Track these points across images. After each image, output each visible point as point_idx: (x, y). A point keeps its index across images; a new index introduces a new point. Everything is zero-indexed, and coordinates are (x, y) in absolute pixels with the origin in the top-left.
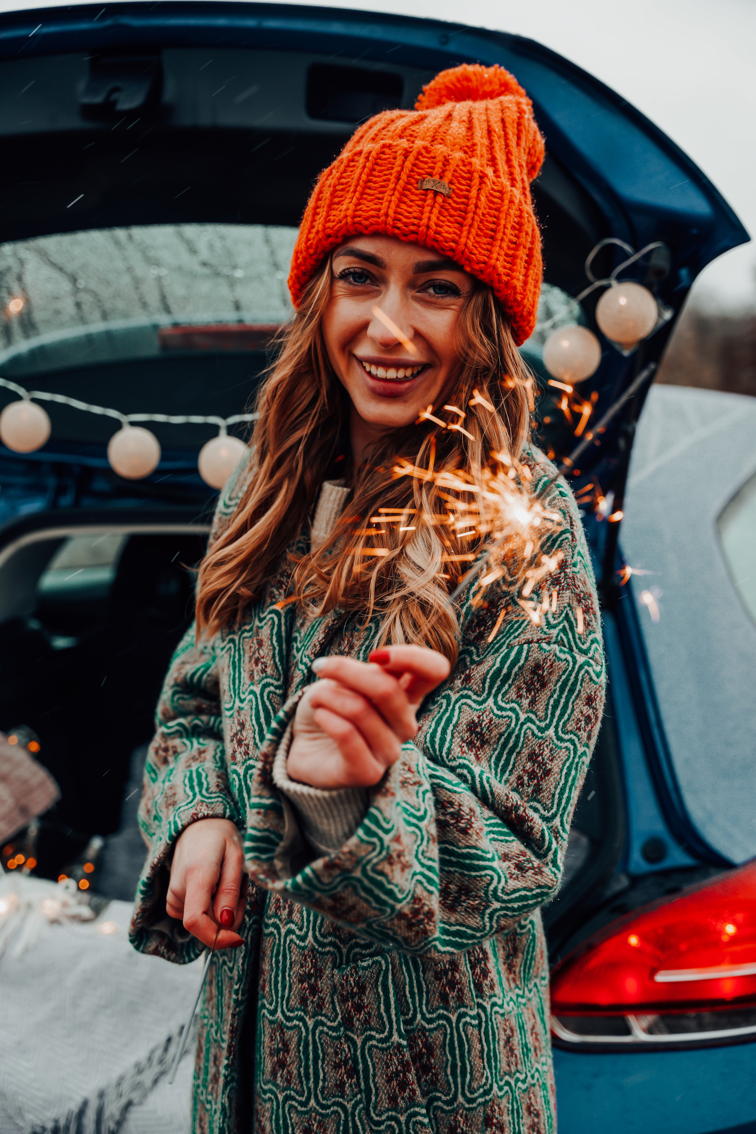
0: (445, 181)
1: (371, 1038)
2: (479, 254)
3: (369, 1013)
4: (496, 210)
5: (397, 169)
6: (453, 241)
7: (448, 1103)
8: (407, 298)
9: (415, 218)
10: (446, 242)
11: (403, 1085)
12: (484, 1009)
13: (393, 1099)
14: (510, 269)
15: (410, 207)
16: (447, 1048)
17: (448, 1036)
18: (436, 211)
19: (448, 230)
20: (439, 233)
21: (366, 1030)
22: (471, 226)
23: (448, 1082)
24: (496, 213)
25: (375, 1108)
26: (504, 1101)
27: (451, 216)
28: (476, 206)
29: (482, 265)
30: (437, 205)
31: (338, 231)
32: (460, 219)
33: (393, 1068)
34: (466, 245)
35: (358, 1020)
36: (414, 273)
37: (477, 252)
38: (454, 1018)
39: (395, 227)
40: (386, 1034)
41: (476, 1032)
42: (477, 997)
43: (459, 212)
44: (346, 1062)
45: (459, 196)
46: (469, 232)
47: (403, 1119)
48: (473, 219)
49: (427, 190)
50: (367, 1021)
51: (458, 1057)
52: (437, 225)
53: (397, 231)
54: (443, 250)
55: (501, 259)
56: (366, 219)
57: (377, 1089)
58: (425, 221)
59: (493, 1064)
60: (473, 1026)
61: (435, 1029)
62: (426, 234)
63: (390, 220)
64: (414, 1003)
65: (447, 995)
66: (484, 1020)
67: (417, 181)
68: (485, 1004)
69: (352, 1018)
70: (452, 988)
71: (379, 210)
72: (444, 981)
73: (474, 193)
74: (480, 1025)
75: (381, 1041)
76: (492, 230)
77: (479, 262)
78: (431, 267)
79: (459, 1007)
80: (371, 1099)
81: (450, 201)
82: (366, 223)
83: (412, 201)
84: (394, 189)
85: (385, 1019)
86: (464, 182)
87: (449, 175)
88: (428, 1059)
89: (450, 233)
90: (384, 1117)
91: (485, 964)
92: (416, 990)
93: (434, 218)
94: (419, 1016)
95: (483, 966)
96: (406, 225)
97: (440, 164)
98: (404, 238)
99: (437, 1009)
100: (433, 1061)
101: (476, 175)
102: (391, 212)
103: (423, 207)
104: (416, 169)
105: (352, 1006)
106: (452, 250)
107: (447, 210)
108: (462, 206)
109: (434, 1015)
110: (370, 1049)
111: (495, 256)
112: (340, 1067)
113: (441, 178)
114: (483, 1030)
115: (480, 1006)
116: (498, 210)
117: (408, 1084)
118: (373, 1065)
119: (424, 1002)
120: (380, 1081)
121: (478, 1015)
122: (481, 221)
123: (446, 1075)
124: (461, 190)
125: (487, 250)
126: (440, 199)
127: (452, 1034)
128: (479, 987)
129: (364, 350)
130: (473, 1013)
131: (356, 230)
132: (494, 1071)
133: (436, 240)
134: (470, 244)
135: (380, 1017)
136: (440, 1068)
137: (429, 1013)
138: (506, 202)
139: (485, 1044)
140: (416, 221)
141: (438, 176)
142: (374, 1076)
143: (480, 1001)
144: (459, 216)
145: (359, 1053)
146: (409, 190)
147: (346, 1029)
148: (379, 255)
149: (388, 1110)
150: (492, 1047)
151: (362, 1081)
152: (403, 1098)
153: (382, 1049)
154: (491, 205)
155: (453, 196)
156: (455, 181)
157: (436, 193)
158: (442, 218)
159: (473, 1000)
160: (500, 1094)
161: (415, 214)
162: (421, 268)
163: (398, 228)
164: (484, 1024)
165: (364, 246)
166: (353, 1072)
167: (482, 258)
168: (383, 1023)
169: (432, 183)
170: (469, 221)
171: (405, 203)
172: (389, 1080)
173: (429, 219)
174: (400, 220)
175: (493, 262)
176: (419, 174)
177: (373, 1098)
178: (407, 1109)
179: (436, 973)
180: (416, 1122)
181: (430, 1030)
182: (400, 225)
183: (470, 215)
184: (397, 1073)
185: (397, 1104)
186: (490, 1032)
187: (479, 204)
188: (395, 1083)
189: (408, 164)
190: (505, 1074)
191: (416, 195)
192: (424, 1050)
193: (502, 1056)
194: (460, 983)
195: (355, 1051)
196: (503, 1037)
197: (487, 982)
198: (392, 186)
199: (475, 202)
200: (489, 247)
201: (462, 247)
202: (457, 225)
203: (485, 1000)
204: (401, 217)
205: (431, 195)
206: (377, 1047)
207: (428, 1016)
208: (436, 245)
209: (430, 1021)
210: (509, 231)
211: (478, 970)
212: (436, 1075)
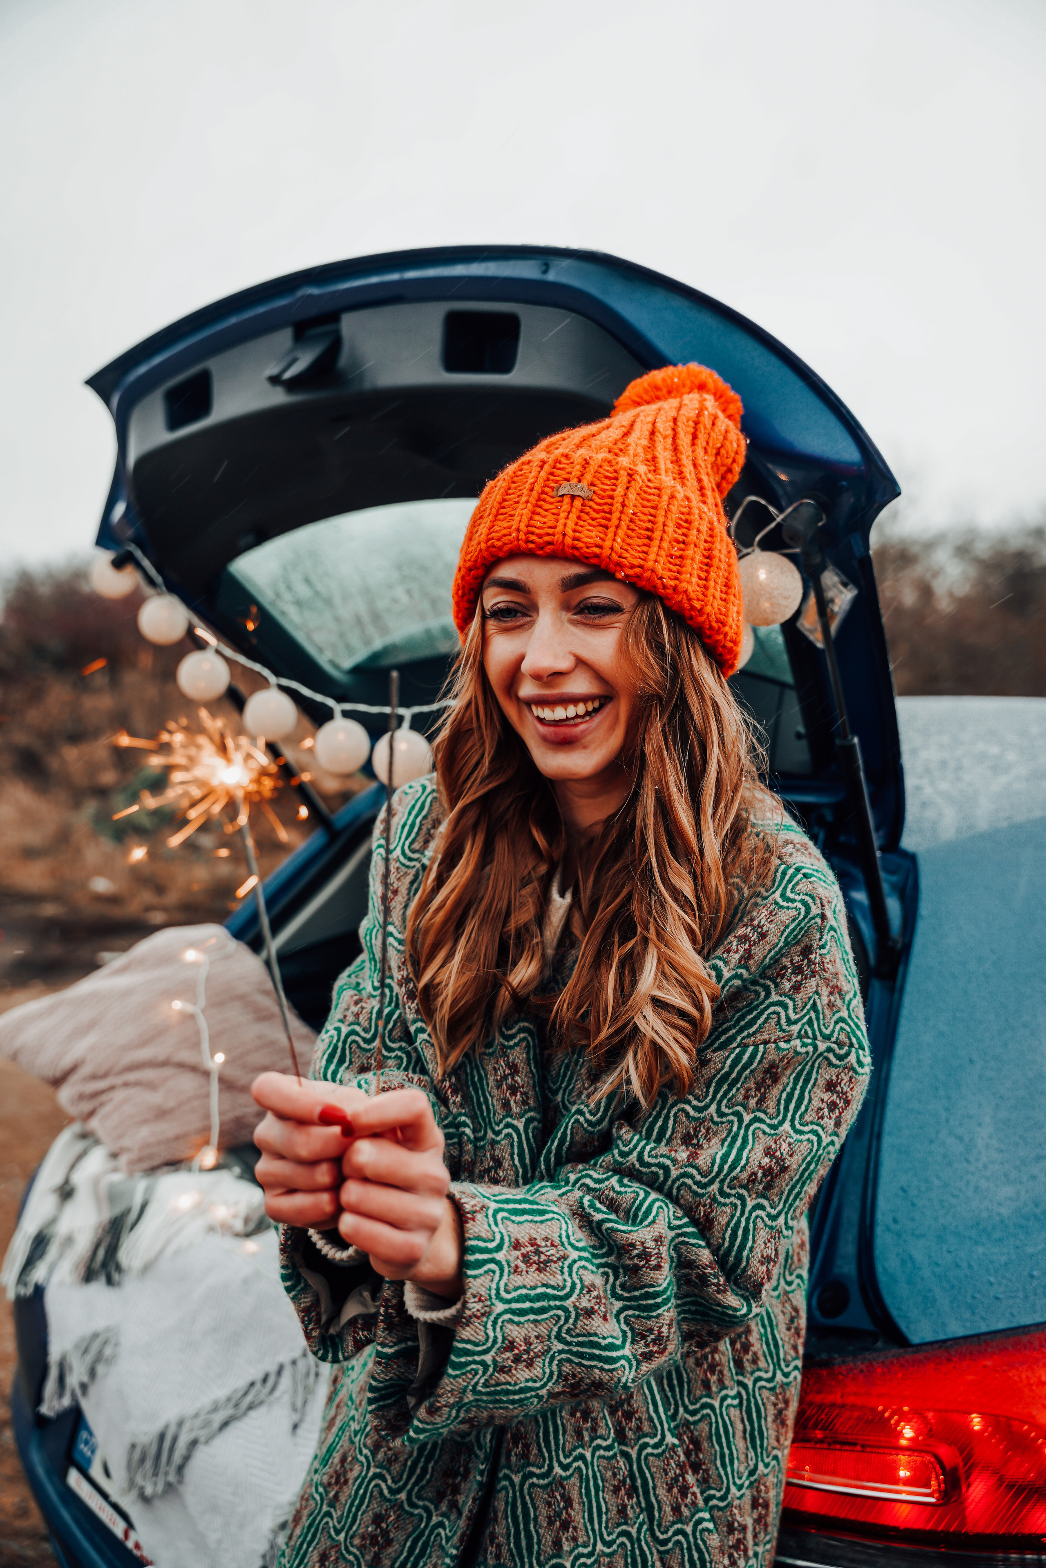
0: (585, 484)
1: (645, 1446)
2: (631, 557)
3: (640, 1419)
4: (652, 507)
5: (531, 481)
6: (597, 546)
7: (722, 1498)
8: (562, 622)
9: (550, 527)
10: (588, 548)
11: (684, 1490)
12: (745, 1386)
13: (676, 1510)
14: (678, 572)
15: (544, 517)
16: (714, 1438)
17: (714, 1425)
18: (573, 516)
19: (590, 535)
20: (578, 539)
21: (639, 1438)
22: (618, 527)
23: (720, 1476)
24: (653, 511)
25: (659, 1526)
26: (771, 1477)
27: (593, 519)
28: (623, 505)
29: (638, 570)
30: (574, 510)
31: (476, 561)
32: (603, 522)
33: (671, 1474)
34: (612, 548)
35: (630, 1429)
36: (564, 591)
37: (628, 555)
38: (716, 1404)
39: (528, 541)
40: (659, 1437)
41: (738, 1412)
42: (737, 1374)
43: (602, 514)
44: (623, 1482)
45: (602, 498)
46: (615, 534)
47: (689, 1529)
48: (620, 519)
49: (563, 496)
50: (639, 1428)
51: (725, 1445)
52: (575, 531)
53: (531, 546)
54: (587, 558)
55: (661, 560)
56: (499, 540)
57: (659, 1502)
58: (560, 528)
59: (758, 1442)
60: (734, 1407)
61: (700, 1420)
62: (563, 542)
63: (522, 536)
64: (674, 1397)
65: (709, 1380)
66: (745, 1397)
67: (553, 488)
68: (746, 1381)
69: (623, 1429)
70: (713, 1373)
71: (510, 527)
72: (705, 1366)
73: (620, 490)
74: (741, 1404)
75: (656, 1446)
76: (647, 529)
77: (632, 566)
78: (579, 582)
79: (721, 1390)
80: (653, 1516)
81: (591, 503)
82: (499, 544)
83: (546, 510)
84: (527, 502)
85: (656, 1421)
86: (608, 482)
87: (588, 477)
88: (697, 1456)
89: (591, 538)
90: (670, 1533)
91: (746, 1338)
92: (675, 1382)
93: (571, 524)
94: (681, 1410)
95: (743, 1340)
96: (540, 536)
97: (578, 467)
98: (540, 552)
99: (700, 1398)
100: (701, 1456)
101: (623, 474)
102: (522, 527)
103: (558, 514)
104: (552, 477)
105: (623, 1415)
106: (597, 556)
107: (587, 514)
108: (606, 508)
109: (698, 1406)
110: (646, 1458)
111: (652, 557)
112: (620, 1490)
113: (580, 481)
114: (744, 1408)
115: (740, 1383)
116: (655, 507)
117: (689, 1488)
118: (652, 1476)
119: (686, 1393)
120: (661, 1492)
121: (739, 1393)
122: (632, 521)
123: (717, 1469)
124: (604, 490)
125: (644, 552)
126: (578, 503)
127: (717, 1422)
128: (739, 1364)
129: (527, 689)
130: (733, 1393)
131: (493, 556)
132: (759, 1450)
133: (574, 547)
134: (617, 547)
135: (651, 1419)
136: (710, 1462)
137: (692, 1404)
138: (665, 498)
139: (747, 1423)
140: (550, 531)
141: (576, 480)
142: (654, 1488)
143: (740, 1378)
144: (603, 518)
145: (635, 1467)
146: (544, 500)
147: (619, 1444)
148: (521, 578)
149: (674, 1523)
150: (756, 1425)
151: (642, 1499)
152: (686, 1506)
153: (658, 1456)
154: (645, 503)
155: (595, 497)
156: (597, 482)
157: (573, 497)
158: (581, 523)
159: (733, 1379)
160: (766, 1471)
161: (549, 524)
162: (571, 584)
163: (532, 542)
164: (745, 1403)
165: (507, 572)
166: (632, 1491)
167: (635, 562)
168: (655, 1426)
169: (568, 487)
170: (615, 521)
171: (538, 514)
172: (670, 1490)
173: (565, 525)
174: (533, 533)
175: (650, 564)
176: (556, 482)
177: (656, 1514)
178: (693, 1516)
179: (697, 1359)
180: (703, 1530)
181: (695, 1423)
182: (533, 537)
183: (616, 515)
184: (675, 1479)
185: (681, 1513)
186: (754, 1410)
187: (627, 502)
188: (675, 1490)
189: (543, 474)
190: (774, 1448)
191: (552, 503)
192: (691, 1446)
193: (770, 1432)
194: (719, 1365)
195: (631, 1466)
196: (771, 1411)
197: (749, 1356)
198: (524, 499)
199: (621, 500)
200: (645, 549)
201: (606, 552)
202: (600, 529)
203: (745, 1377)
204: (534, 529)
205: (567, 500)
206: (652, 1455)
207: (691, 1407)
208: (577, 553)
209: (693, 1413)
210: (670, 529)
211: (738, 1346)
212: (706, 1471)
